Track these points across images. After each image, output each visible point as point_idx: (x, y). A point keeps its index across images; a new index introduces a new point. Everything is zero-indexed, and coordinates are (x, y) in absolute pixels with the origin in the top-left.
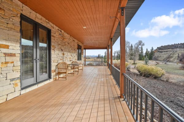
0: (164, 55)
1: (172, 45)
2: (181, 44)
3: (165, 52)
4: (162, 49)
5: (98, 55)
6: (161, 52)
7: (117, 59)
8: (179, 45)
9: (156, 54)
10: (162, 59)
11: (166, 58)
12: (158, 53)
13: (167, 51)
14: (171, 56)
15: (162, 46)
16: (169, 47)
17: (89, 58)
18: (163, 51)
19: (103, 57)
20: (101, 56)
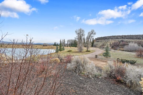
0: (100, 44)
1: (104, 37)
2: (108, 36)
3: (100, 41)
4: (98, 40)
5: (54, 43)
6: (98, 41)
7: (70, 47)
8: (108, 37)
9: (95, 43)
10: (99, 46)
11: (101, 46)
12: (96, 42)
13: (102, 41)
14: (105, 44)
15: (98, 38)
16: (102, 39)
17: (46, 46)
18: (99, 41)
19: (58, 44)
20: (57, 43)
